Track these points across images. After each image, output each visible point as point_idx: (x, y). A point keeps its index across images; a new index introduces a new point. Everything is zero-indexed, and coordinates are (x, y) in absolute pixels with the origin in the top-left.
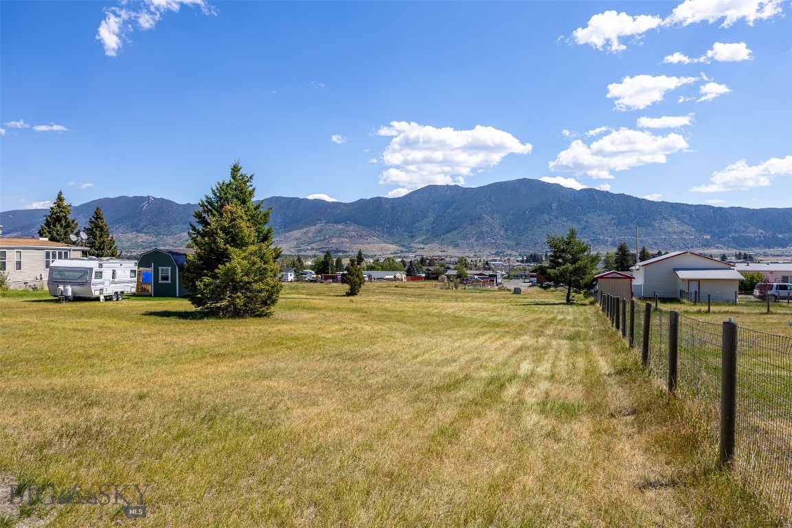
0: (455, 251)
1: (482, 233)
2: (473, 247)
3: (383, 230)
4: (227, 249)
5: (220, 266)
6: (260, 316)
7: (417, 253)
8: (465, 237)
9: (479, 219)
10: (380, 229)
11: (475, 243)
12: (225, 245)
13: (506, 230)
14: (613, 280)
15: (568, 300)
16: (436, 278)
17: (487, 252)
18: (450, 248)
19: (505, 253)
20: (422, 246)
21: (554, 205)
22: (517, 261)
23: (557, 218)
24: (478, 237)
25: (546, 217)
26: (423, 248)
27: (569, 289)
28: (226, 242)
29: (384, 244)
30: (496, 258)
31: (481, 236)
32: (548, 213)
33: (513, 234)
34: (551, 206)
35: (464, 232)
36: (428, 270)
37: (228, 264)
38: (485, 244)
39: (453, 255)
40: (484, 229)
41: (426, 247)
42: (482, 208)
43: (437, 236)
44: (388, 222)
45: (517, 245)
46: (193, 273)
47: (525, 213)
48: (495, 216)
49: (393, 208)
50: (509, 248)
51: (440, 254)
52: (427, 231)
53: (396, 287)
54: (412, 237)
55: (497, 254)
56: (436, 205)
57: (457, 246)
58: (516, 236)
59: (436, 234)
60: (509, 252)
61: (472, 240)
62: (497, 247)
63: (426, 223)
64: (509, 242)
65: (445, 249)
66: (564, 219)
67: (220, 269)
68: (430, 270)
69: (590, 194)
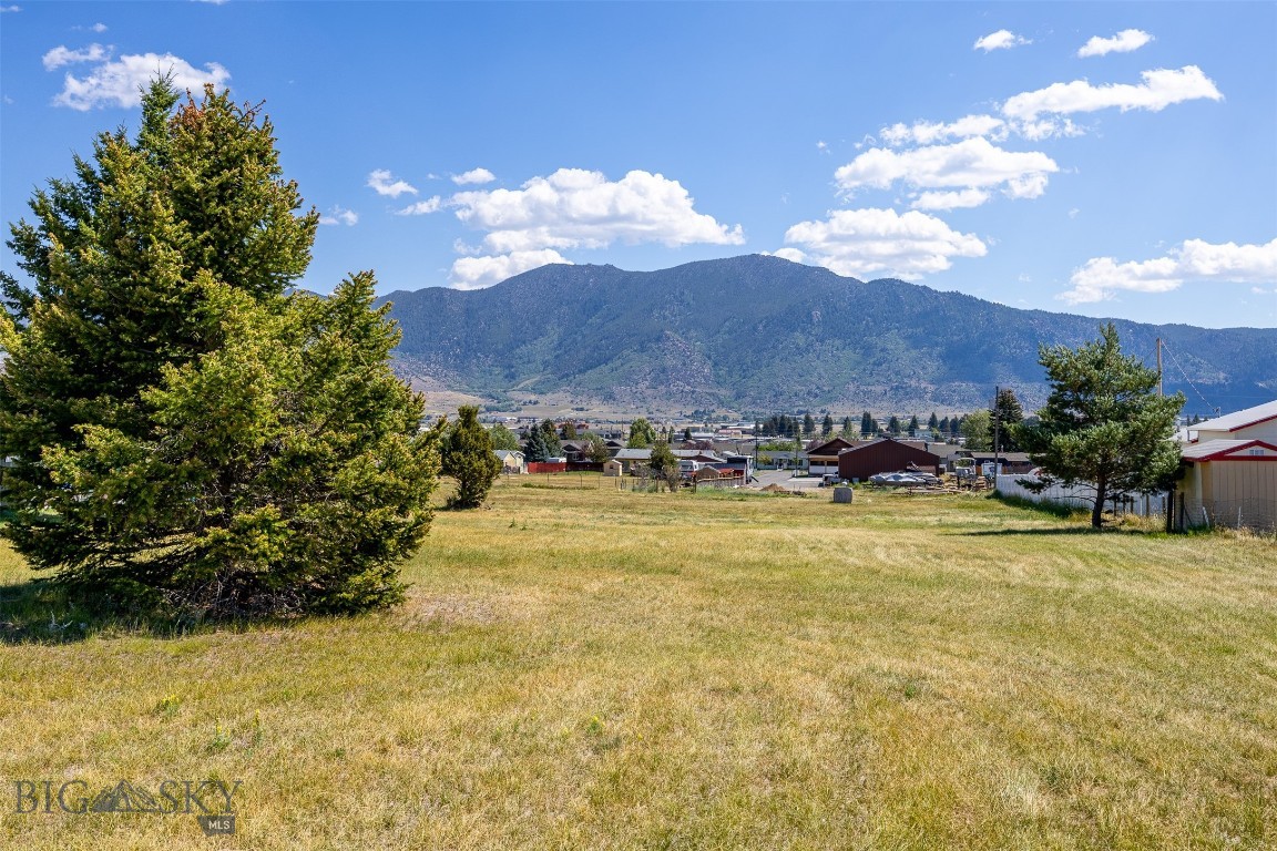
0: (605, 408)
1: (664, 370)
2: (644, 400)
3: (446, 360)
4: (198, 294)
5: (171, 373)
6: (352, 609)
7: (522, 413)
8: (627, 379)
9: (658, 339)
10: (441, 358)
11: (650, 392)
12: (188, 275)
13: (716, 364)
14: (1254, 463)
15: (1097, 521)
16: (597, 466)
17: (674, 412)
18: (595, 402)
19: (714, 415)
20: (533, 398)
21: (817, 314)
22: (744, 432)
23: (822, 341)
24: (654, 380)
25: (800, 339)
26: (536, 403)
27: (1101, 491)
28: (194, 262)
29: (449, 392)
30: (697, 426)
31: (661, 376)
32: (803, 331)
33: (730, 373)
34: (809, 315)
35: (626, 367)
36: (569, 448)
37: (212, 362)
38: (669, 395)
39: (602, 417)
40: (669, 362)
41: (543, 400)
42: (665, 318)
43: (567, 375)
44: (458, 344)
45: (738, 397)
46: (26, 409)
47: (755, 329)
48: (693, 333)
49: (468, 312)
50: (721, 403)
51: (574, 415)
52: (546, 364)
53: (526, 486)
54: (511, 377)
55: (696, 416)
56: (564, 309)
57: (609, 397)
58: (736, 378)
59: (564, 370)
60: (722, 412)
61: (642, 386)
62: (697, 402)
63: (542, 348)
64: (723, 392)
65: (584, 405)
66: (838, 342)
67: (164, 387)
68: (574, 449)
69: (889, 290)
